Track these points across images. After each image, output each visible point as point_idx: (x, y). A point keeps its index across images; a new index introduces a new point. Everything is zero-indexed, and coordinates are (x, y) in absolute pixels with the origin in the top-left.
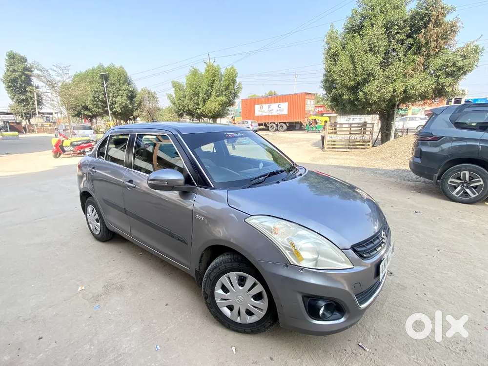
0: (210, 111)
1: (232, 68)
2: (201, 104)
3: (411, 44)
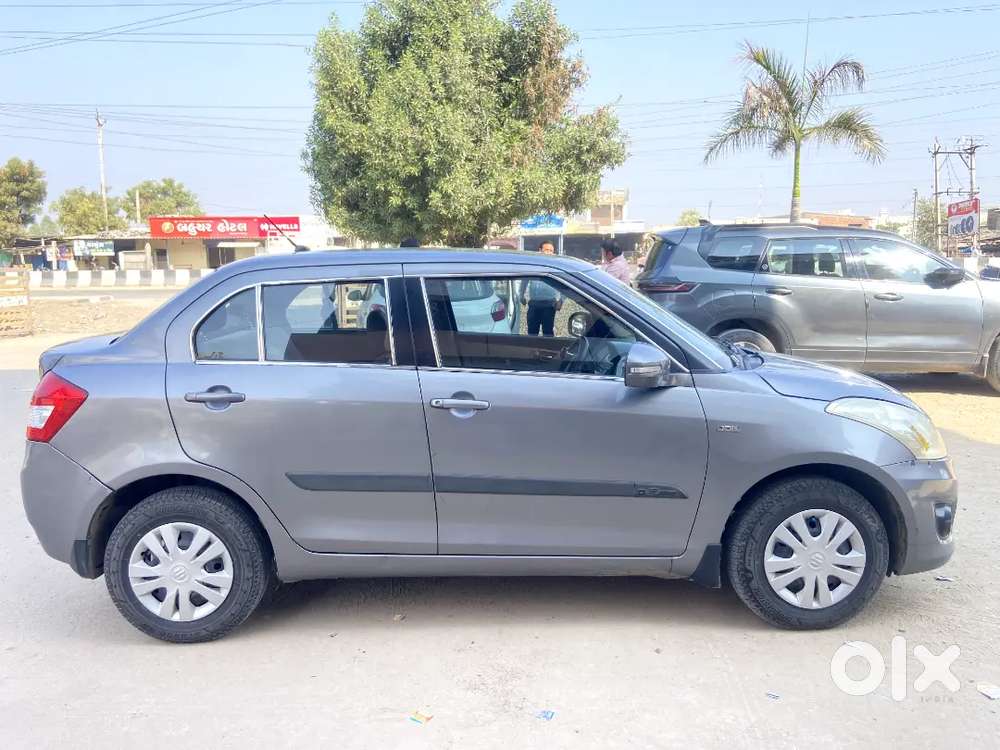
3: (510, 96)
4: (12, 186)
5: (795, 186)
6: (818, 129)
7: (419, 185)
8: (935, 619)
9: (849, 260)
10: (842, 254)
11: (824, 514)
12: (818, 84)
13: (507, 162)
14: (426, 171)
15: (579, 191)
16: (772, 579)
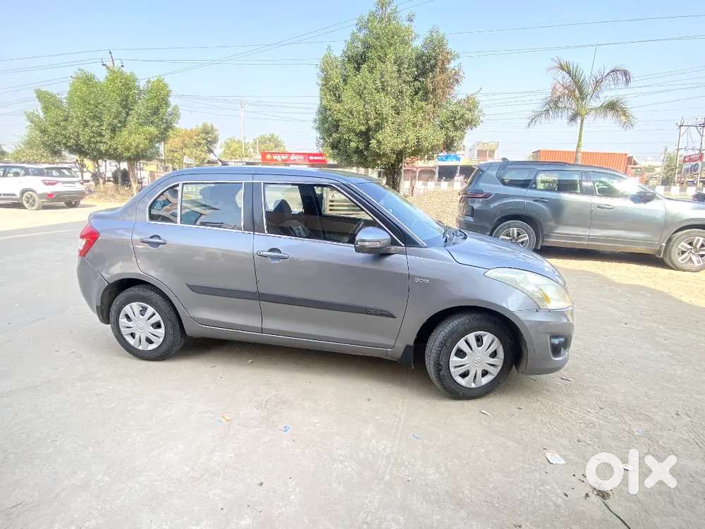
0: (128, 149)
1: (159, 81)
2: (107, 136)
3: (418, 88)
4: (203, 135)
5: (579, 141)
6: (596, 109)
7: (366, 136)
8: (546, 403)
9: (585, 184)
10: (581, 181)
11: (486, 335)
12: (598, 83)
13: (414, 125)
14: (369, 129)
15: (452, 142)
16: (452, 370)
